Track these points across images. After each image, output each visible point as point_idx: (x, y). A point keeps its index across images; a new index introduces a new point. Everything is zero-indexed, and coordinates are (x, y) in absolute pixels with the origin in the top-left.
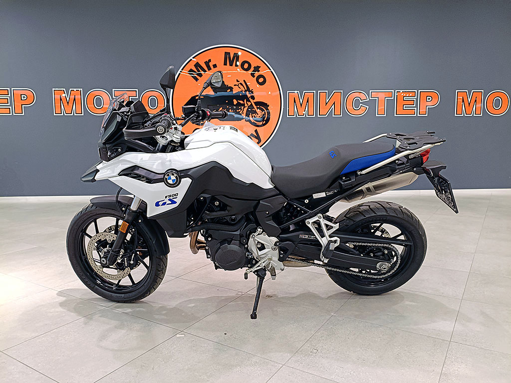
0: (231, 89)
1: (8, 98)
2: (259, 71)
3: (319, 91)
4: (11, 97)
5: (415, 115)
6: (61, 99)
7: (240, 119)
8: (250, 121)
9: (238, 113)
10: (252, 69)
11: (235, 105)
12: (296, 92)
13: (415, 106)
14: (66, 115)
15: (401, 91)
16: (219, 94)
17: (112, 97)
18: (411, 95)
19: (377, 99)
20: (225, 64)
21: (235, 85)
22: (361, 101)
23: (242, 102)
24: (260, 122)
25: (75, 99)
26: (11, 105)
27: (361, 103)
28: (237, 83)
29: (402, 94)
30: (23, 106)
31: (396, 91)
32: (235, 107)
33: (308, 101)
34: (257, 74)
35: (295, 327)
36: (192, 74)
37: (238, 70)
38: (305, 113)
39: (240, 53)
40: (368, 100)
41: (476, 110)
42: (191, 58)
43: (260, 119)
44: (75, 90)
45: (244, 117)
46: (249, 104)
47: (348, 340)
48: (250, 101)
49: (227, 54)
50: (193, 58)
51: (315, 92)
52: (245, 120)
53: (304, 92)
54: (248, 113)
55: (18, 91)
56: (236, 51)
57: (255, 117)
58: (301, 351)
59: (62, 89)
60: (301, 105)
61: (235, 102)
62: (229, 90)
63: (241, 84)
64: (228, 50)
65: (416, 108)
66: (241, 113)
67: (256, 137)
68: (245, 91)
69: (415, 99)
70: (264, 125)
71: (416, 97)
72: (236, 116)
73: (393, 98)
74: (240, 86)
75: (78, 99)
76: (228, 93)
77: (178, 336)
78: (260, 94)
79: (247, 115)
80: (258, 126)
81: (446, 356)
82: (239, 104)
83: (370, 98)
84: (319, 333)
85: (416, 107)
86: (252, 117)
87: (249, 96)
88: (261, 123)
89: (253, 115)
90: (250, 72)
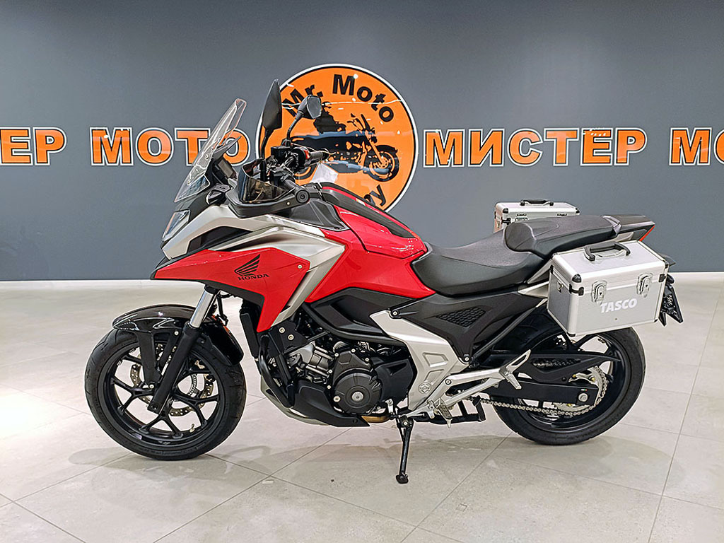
0: (343, 127)
1: (29, 141)
2: (383, 101)
3: (470, 130)
4: (31, 140)
5: (611, 164)
6: (102, 143)
7: (355, 171)
8: (369, 173)
9: (353, 162)
10: (374, 98)
11: (348, 151)
12: (437, 131)
13: (610, 150)
14: (108, 164)
15: (591, 129)
16: (326, 134)
17: (174, 139)
18: (604, 135)
19: (555, 140)
20: (335, 92)
21: (349, 122)
22: (531, 144)
23: (358, 146)
24: (385, 174)
25: (121, 143)
26: (32, 151)
27: (531, 146)
28: (352, 119)
29: (592, 134)
30: (48, 152)
31: (583, 129)
32: (349, 154)
33: (454, 145)
34: (380, 106)
35: (433, 471)
36: (288, 106)
37: (354, 100)
38: (450, 161)
39: (356, 76)
40: (542, 142)
41: (701, 157)
42: (286, 83)
43: (384, 170)
44: (122, 129)
45: (362, 167)
46: (369, 148)
47: (512, 491)
48: (369, 145)
49: (337, 77)
50: (289, 83)
51: (464, 130)
52: (364, 172)
53: (449, 130)
54: (367, 161)
55: (43, 131)
56: (349, 73)
57: (377, 167)
58: (442, 507)
59: (104, 128)
60: (444, 150)
61: (349, 146)
62: (341, 129)
63: (357, 120)
64: (339, 72)
65: (611, 154)
66: (357, 161)
67: (379, 197)
68: (364, 130)
69: (610, 142)
70: (391, 178)
71: (612, 138)
72: (350, 165)
73: (578, 140)
74: (356, 122)
75: (125, 142)
76: (339, 133)
77: (264, 482)
78: (384, 134)
79: (366, 164)
80: (381, 180)
81: (656, 518)
82: (354, 149)
83: (545, 140)
84: (469, 482)
85: (613, 152)
86: (373, 167)
87: (369, 137)
88: (386, 176)
89: (374, 164)
90: (371, 103)
